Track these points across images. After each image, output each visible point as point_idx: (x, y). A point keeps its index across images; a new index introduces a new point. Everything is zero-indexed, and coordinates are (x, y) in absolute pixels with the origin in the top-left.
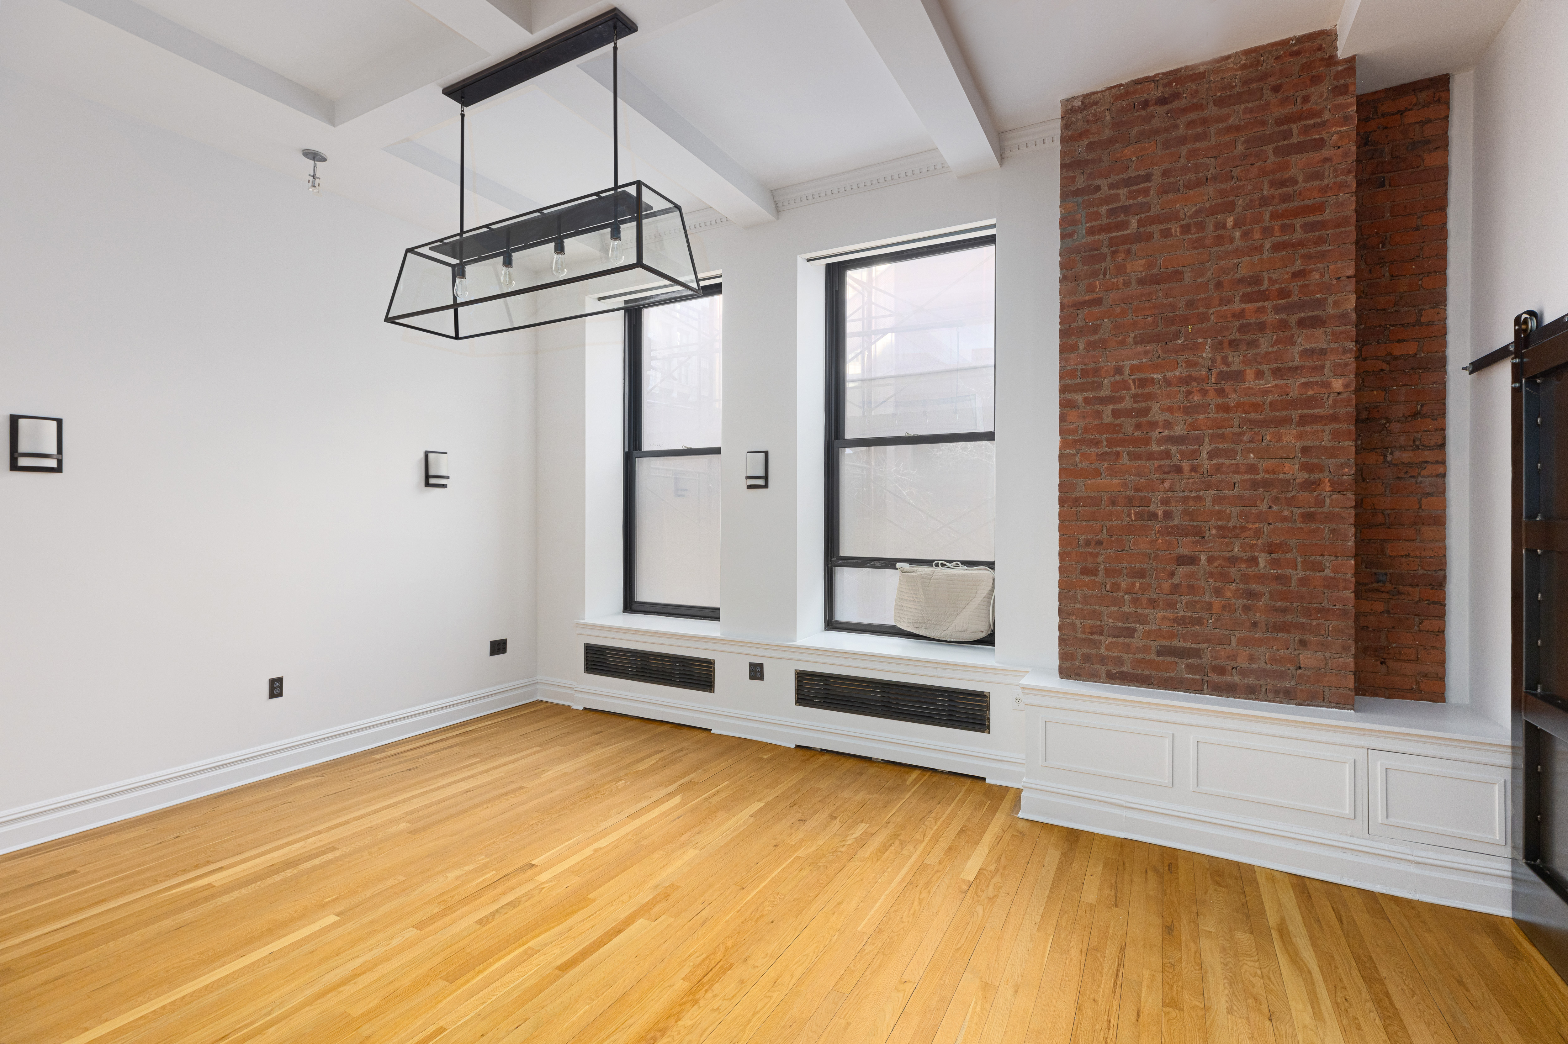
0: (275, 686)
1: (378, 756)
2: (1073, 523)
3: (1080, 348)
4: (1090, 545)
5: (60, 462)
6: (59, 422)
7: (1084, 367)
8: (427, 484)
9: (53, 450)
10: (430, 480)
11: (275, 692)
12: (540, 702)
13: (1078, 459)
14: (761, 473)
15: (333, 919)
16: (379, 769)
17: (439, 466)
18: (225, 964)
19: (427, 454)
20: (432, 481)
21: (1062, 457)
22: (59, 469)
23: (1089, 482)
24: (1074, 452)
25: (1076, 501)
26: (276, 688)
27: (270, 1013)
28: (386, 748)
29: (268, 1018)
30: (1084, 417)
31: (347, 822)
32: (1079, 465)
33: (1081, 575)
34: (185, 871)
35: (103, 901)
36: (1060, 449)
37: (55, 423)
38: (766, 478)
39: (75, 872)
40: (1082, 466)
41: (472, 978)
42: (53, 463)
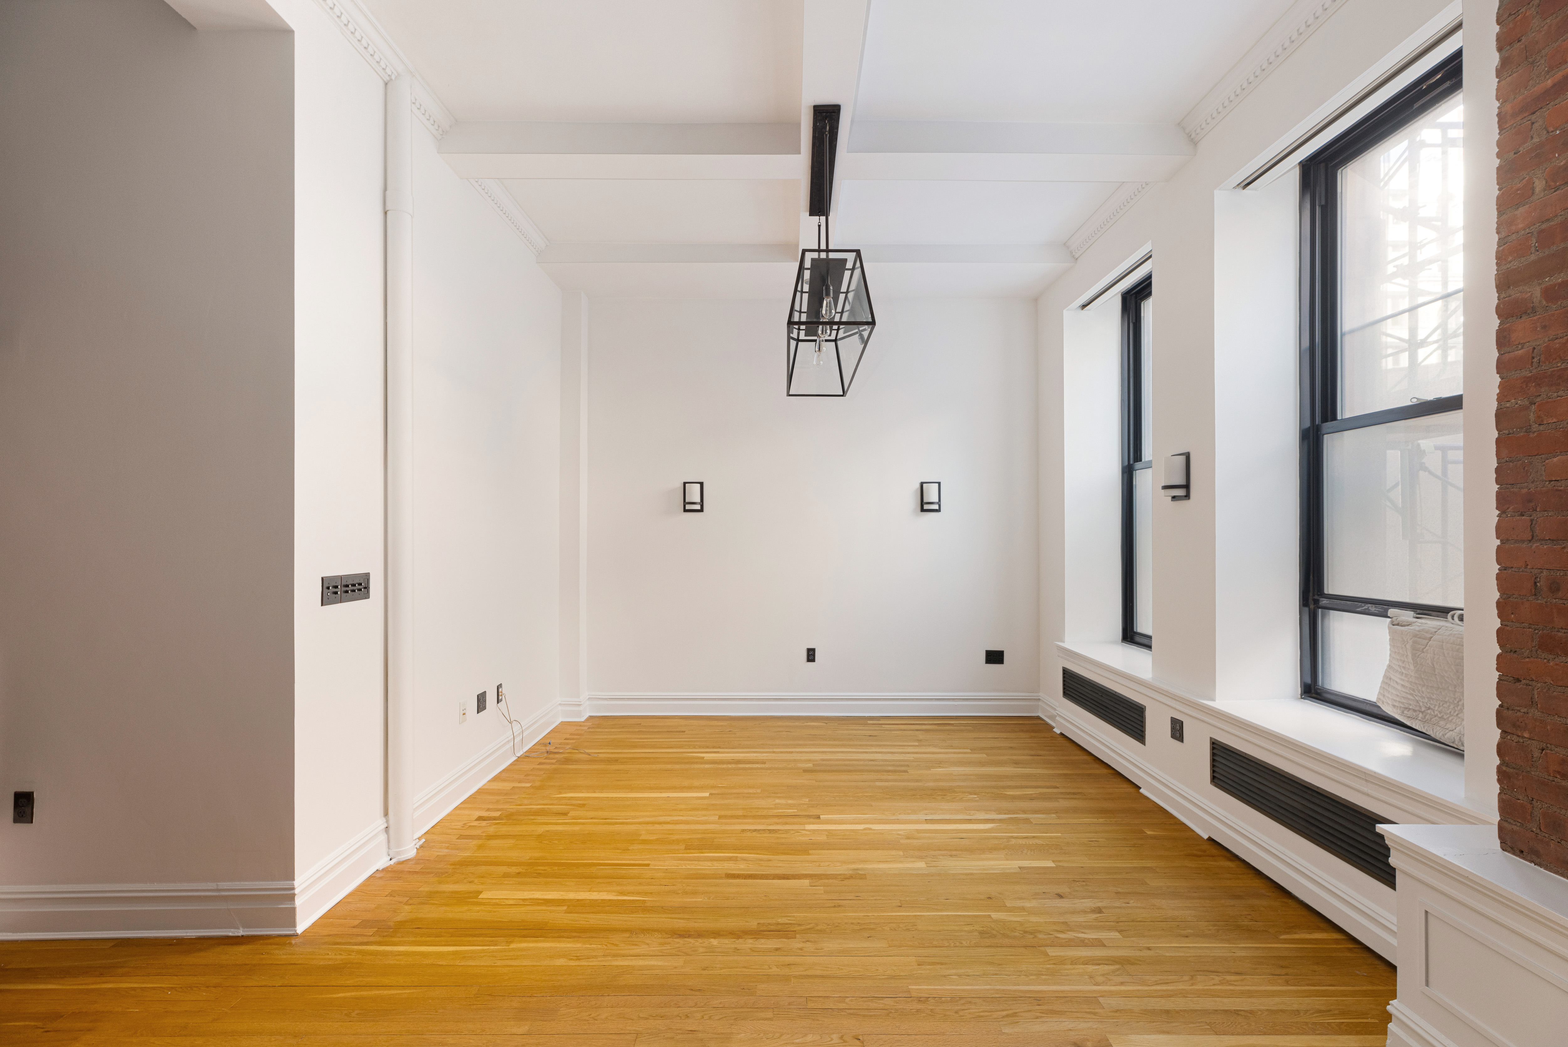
0: (810, 653)
1: (869, 722)
2: (1524, 545)
3: (1537, 190)
4: (1558, 590)
5: (702, 506)
6: (702, 484)
7: (1544, 226)
8: (923, 510)
9: (698, 500)
10: (924, 507)
11: (810, 658)
12: (1038, 718)
13: (1532, 417)
14: (1181, 481)
15: (707, 794)
16: (862, 730)
17: (932, 495)
18: (654, 792)
19: (922, 484)
20: (926, 507)
21: (1500, 416)
22: (701, 510)
23: (1555, 460)
24: (1527, 403)
25: (1530, 501)
26: (811, 655)
27: (627, 819)
28: (882, 718)
29: (625, 821)
30: (1544, 327)
31: (792, 752)
32: (1535, 427)
33: (1539, 652)
34: (708, 747)
35: (671, 748)
36: (1499, 400)
37: (699, 485)
38: (1187, 487)
39: (685, 732)
40: (1541, 428)
41: (694, 853)
42: (698, 507)
